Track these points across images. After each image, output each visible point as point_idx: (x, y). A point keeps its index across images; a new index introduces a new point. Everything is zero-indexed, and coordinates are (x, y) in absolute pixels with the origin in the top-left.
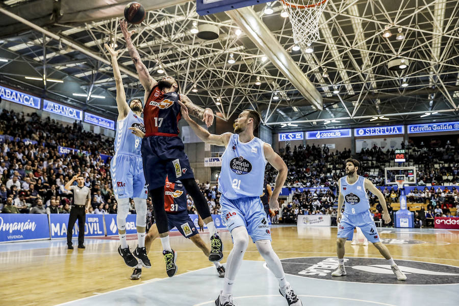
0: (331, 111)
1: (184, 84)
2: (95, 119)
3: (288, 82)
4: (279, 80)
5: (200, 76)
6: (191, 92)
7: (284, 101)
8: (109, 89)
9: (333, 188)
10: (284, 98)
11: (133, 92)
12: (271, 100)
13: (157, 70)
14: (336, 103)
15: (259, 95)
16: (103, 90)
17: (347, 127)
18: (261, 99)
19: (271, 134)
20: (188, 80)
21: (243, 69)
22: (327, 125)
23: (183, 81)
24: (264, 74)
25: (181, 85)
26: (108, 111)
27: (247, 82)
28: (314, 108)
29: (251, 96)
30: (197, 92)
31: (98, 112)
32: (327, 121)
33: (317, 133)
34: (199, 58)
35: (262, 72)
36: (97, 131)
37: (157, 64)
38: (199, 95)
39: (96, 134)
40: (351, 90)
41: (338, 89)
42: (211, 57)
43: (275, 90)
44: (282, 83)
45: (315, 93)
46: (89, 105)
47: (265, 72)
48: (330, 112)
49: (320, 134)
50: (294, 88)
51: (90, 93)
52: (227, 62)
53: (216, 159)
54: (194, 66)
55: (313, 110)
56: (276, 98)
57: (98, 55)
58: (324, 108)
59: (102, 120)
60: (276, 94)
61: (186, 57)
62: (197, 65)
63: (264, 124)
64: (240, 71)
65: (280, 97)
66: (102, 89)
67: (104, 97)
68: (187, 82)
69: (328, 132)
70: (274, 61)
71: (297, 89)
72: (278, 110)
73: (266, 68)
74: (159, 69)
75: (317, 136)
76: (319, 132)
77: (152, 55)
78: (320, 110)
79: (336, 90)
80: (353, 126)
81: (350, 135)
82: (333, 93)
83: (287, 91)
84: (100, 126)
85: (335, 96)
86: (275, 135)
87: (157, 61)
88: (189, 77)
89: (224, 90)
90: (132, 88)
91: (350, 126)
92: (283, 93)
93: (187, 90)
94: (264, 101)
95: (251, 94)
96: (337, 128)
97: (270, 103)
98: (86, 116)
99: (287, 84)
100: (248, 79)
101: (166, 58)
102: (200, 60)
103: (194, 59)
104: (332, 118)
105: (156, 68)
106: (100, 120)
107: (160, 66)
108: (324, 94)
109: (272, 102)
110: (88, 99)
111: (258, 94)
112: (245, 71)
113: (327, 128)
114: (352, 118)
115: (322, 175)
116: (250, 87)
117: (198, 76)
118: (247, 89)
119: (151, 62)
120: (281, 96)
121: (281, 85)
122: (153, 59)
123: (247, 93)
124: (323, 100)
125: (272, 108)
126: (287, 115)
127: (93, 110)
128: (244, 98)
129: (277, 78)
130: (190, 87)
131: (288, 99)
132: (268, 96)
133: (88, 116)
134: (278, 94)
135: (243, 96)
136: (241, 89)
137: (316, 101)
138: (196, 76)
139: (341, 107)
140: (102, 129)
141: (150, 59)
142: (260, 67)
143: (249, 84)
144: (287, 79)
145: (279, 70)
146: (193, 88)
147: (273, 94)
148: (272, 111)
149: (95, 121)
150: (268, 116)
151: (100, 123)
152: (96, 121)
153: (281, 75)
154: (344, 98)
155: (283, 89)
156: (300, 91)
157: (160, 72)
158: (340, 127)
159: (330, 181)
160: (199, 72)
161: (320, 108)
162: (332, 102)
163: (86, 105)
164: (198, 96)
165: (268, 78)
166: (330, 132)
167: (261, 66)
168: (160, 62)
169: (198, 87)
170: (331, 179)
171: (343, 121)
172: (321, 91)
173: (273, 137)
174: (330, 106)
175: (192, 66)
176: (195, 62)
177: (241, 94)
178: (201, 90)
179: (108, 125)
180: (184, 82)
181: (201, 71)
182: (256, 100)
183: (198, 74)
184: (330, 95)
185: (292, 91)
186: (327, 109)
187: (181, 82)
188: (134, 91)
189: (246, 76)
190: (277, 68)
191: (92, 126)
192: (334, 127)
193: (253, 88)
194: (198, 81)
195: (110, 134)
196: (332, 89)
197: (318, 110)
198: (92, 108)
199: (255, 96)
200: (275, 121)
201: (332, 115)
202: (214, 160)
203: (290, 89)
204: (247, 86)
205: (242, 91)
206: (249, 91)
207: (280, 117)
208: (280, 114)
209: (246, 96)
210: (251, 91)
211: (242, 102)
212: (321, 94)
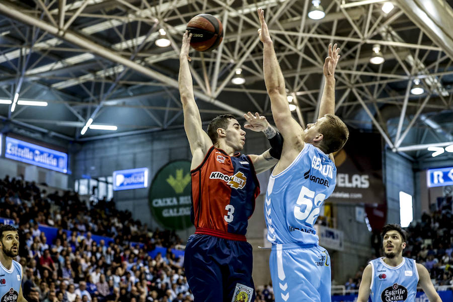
1: (213, 69)
2: (27, 150)
3: (443, 54)
4: (422, 52)
5: (248, 48)
6: (231, 85)
7: (435, 99)
8: (55, 85)
10: (436, 91)
11: (105, 91)
12: (407, 95)
13: (156, 40)
15: (380, 85)
16: (43, 89)
18: (384, 94)
19: (410, 173)
20: (222, 58)
21: (342, 31)
23: (211, 60)
24: (389, 39)
25: (207, 70)
26: (53, 134)
27: (351, 57)
29: (361, 89)
30: (244, 84)
31: (33, 135)
34: (246, 11)
35: (384, 34)
36: (31, 176)
37: (155, 26)
38: (247, 91)
39: (27, 183)
42: (272, 8)
43: (416, 75)
44: (429, 59)
46: (15, 121)
47: (392, 36)
51: (17, 95)
52: (307, 17)
54: (236, 28)
56: (418, 91)
57: (32, 15)
59: (42, 153)
60: (417, 82)
61: (216, 10)
62: (241, 26)
63: (394, 150)
64: (337, 34)
65: (427, 89)
66: (40, 86)
67: (45, 104)
68: (221, 64)
70: (411, 12)
72: (423, 118)
73: (394, 26)
74: (160, 37)
77: (145, 8)
83: (442, 74)
84: (38, 167)
86: (418, 174)
87: (156, 20)
88: (224, 52)
89: (302, 77)
90: (104, 81)
92: (431, 80)
93: (221, 79)
94: (391, 99)
95: (364, 85)
97: (406, 103)
98: (9, 146)
99: (440, 60)
100: (355, 52)
101: (173, 13)
102: (249, 15)
103: (234, 14)
105: (154, 35)
106: (37, 152)
107: (162, 32)
109: (410, 100)
110: (13, 109)
111: (377, 83)
112: (346, 35)
116: (359, 68)
117: (245, 49)
118: (354, 72)
119: (143, 23)
120: (429, 87)
121: (427, 63)
122: (147, 18)
123: (353, 81)
125: (410, 112)
126: (443, 127)
127: (22, 131)
128: (346, 94)
129: (418, 47)
130: (228, 73)
131: (445, 93)
132: (400, 88)
133: (13, 145)
134: (422, 83)
135: (344, 91)
138: (241, 49)
140: (43, 171)
141: (139, 16)
142: (379, 25)
143: (357, 62)
144: (440, 49)
145: (423, 30)
146: (235, 76)
147: (410, 84)
148: (410, 120)
149: (27, 155)
150: (402, 132)
151: (37, 159)
152: (29, 156)
153: (426, 41)
155: (432, 71)
157: (163, 43)
160: (245, 40)
163: (8, 122)
164: (244, 93)
165: (397, 49)
167: (383, 21)
168: (162, 24)
169: (245, 74)
173: (415, 178)
175: (231, 29)
176: (237, 19)
177: (341, 83)
178: (252, 80)
179: (54, 162)
180: (214, 63)
181: (249, 38)
182: (375, 97)
183: (245, 43)
187: (207, 64)
188: (107, 86)
189: (350, 45)
190: (419, 26)
191: (22, 166)
193: (366, 70)
194: (244, 59)
195: (58, 181)
198: (20, 127)
199: (371, 89)
200: (417, 142)
203: (448, 71)
204: (353, 66)
205: (343, 78)
206: (358, 78)
207: (428, 134)
208: (429, 126)
209: (351, 88)
210: (362, 77)
211: (344, 102)
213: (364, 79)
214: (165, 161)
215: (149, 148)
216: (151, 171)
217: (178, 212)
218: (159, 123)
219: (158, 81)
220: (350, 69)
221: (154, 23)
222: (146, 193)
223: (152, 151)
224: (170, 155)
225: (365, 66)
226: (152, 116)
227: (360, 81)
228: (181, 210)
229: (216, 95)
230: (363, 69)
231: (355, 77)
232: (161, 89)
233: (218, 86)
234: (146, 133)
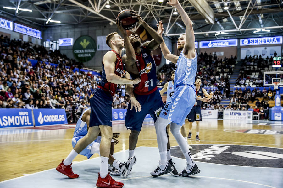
0: (222, 25)
2: (24, 29)
6: (105, 8)
8: (35, 3)
9: (221, 88)
11: (56, 7)
12: (171, 15)
14: (225, 17)
15: (162, 10)
16: (30, 5)
17: (234, 38)
18: (163, 14)
19: (171, 44)
22: (217, 36)
25: (96, 1)
26: (35, 23)
28: (207, 21)
29: (154, 11)
30: (110, 8)
31: (26, 23)
32: (218, 33)
33: (208, 43)
36: (25, 39)
38: (111, 10)
39: (25, 42)
40: (239, 6)
41: (228, 6)
45: (208, 9)
46: (18, 17)
48: (220, 26)
49: (212, 43)
50: (190, 5)
51: (19, 7)
55: (206, 23)
56: (175, 13)
58: (215, 22)
59: (30, 30)
60: (175, 10)
63: (165, 35)
66: (29, 3)
67: (31, 11)
69: (218, 42)
71: (193, 6)
72: (177, 23)
75: (209, 45)
76: (210, 42)
78: (212, 24)
79: (226, 6)
80: (239, 37)
81: (236, 45)
82: (223, 9)
83: (185, 7)
84: (28, 36)
85: (225, 12)
86: (174, 44)
89: (132, 6)
90: (55, 3)
91: (237, 37)
93: (101, 5)
94: (166, 16)
95: (155, 10)
96: (225, 38)
97: (171, 18)
98: (16, 27)
104: (221, 30)
106: (28, 30)
108: (216, 10)
109: (173, 16)
110: (17, 12)
111: (160, 10)
113: (218, 38)
114: (238, 30)
115: (212, 78)
118: (152, 5)
123: (151, 9)
124: (215, 15)
125: (172, 21)
127: (21, 21)
128: (149, 13)
130: (104, 3)
132: (169, 12)
133: (18, 26)
135: (148, 12)
136: (146, 6)
137: (209, 16)
139: (230, 20)
140: (30, 38)
146: (107, 4)
147: (173, 10)
148: (172, 24)
149: (23, 31)
150: (169, 28)
151: (28, 32)
152: (25, 31)
154: (232, 13)
156: (196, 7)
158: (228, 38)
159: (218, 82)
161: (212, 22)
162: (222, 16)
163: (15, 17)
164: (110, 11)
166: (220, 42)
169: (110, 4)
170: (219, 81)
171: (230, 33)
172: (213, 7)
173: (173, 46)
174: (220, 20)
177: (147, 9)
178: (113, 6)
179: (35, 34)
182: (159, 15)
184: (220, 11)
185: (189, 8)
186: (218, 23)
188: (57, 5)
191: (21, 35)
192: (223, 38)
193: (157, 4)
195: (37, 42)
196: (222, 6)
197: (210, 24)
198: (20, 19)
199: (158, 12)
200: (174, 33)
201: (222, 28)
203: (188, 6)
204: (152, 2)
205: (148, 7)
206: (153, 7)
207: (179, 29)
208: (179, 26)
209: (150, 11)
210: (155, 7)
211: (148, 16)
212: (214, 10)
213: (156, 8)
214: (79, 36)
215: (73, 30)
216: (74, 39)
217: (84, 55)
218: (77, 21)
219: (76, 5)
220: (150, 4)
222: (71, 48)
223: (74, 32)
224: (81, 33)
225: (156, 3)
226: (75, 18)
227: (154, 8)
228: (85, 54)
229: (99, 11)
230: (155, 4)
231: (152, 6)
232: (78, 8)
233: (100, 8)
234: (72, 25)
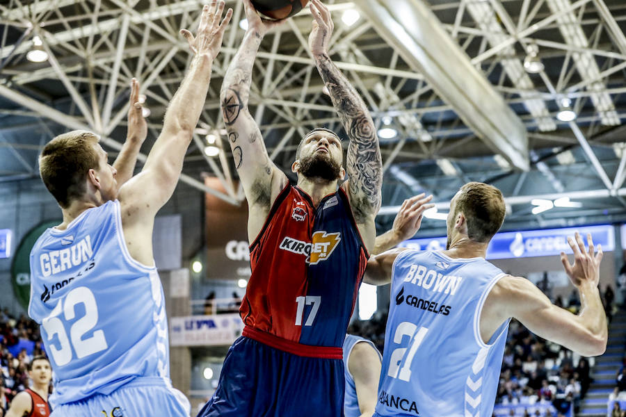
0: (556, 174)
1: (106, 94)
3: (424, 84)
4: (396, 81)
5: (156, 66)
7: (411, 144)
9: (564, 405)
10: (413, 135)
13: (27, 52)
14: (567, 147)
17: (601, 220)
20: (119, 80)
21: (287, 47)
22: (543, 215)
23: (104, 82)
24: (352, 59)
25: (98, 96)
27: (298, 84)
28: (502, 163)
32: (540, 205)
33: (511, 241)
34: (155, 15)
35: (344, 54)
37: (27, 33)
38: (152, 126)
40: (609, 110)
41: (572, 106)
42: (191, 13)
43: (386, 111)
44: (405, 89)
45: (504, 117)
47: (356, 56)
48: (551, 177)
49: (524, 241)
50: (439, 102)
52: (239, 27)
53: (206, 322)
54: (139, 39)
55: (499, 168)
56: (388, 134)
58: (533, 164)
60: (387, 121)
61: (113, 12)
62: (146, 35)
64: (280, 52)
65: (401, 131)
68: (118, 88)
69: (546, 237)
70: (381, 24)
71: (450, 107)
72: (395, 170)
73: (359, 43)
74: (33, 48)
75: (513, 247)
76: (519, 236)
77: (15, 7)
78: (520, 172)
79: (565, 109)
80: (617, 218)
81: (611, 246)
82: (555, 118)
83: (423, 111)
85: (563, 129)
87: (29, 25)
88: (122, 72)
91: (610, 218)
92: (410, 119)
93: (116, 109)
95: (313, 123)
96: (571, 223)
99: (420, 91)
100: (303, 77)
101: (54, 16)
102: (158, 22)
103: (137, 18)
104: (555, 192)
105: (23, 47)
107: (37, 41)
108: (531, 121)
111: (332, 121)
112: (291, 52)
113: (543, 224)
114: (613, 193)
115: (530, 367)
116: (309, 98)
117: (151, 67)
118: (301, 105)
119: (11, 28)
120: (404, 128)
121: (402, 95)
122: (17, 21)
123: (299, 117)
124: (530, 140)
126: (423, 184)
128: (290, 134)
129: (391, 72)
131: (426, 137)
134: (395, 121)
135: (287, 129)
136: (280, 107)
137: (508, 142)
138: (145, 68)
139: (583, 160)
141: (6, 18)
142: (338, 41)
143: (305, 90)
144: (419, 76)
145: (397, 51)
147: (378, 122)
153: (402, 64)
154: (590, 133)
155: (408, 106)
156: (462, 111)
157: (36, 57)
158: (582, 221)
159: (553, 383)
160: (152, 56)
161: (521, 163)
162: (555, 144)
164: (148, 130)
165: (362, 75)
166: (554, 237)
167: (343, 36)
168: (37, 30)
169: (150, 103)
170: (556, 379)
171: (589, 204)
172: (521, 112)
174: (548, 158)
175: (133, 40)
176: (142, 26)
177: (283, 121)
178: (160, 111)
180: (107, 87)
181: (158, 53)
183: (152, 60)
184: (548, 125)
185: (436, 114)
186: (542, 167)
187: (98, 87)
189: (297, 67)
190: (391, 43)
192: (562, 222)
193: (318, 103)
194: (149, 82)
196: (553, 107)
197: (514, 172)
201: (557, 185)
202: (200, 324)
203: (431, 106)
204: (300, 96)
205: (286, 113)
206: (306, 113)
207: (401, 192)
208: (402, 182)
209: (296, 127)
210: (312, 112)
211: (287, 145)
212: (524, 121)
213: (315, 114)
214: (36, 221)
215: (14, 202)
216: (17, 234)
218: (28, 167)
219: (28, 110)
220: (295, 100)
221: (26, 29)
222: (7, 265)
223: (18, 207)
224: (43, 212)
225: (317, 97)
226: (18, 156)
227: (309, 116)
229: (108, 130)
230: (313, 101)
231: (303, 110)
232: (33, 121)
233: (112, 118)
234: (11, 181)
